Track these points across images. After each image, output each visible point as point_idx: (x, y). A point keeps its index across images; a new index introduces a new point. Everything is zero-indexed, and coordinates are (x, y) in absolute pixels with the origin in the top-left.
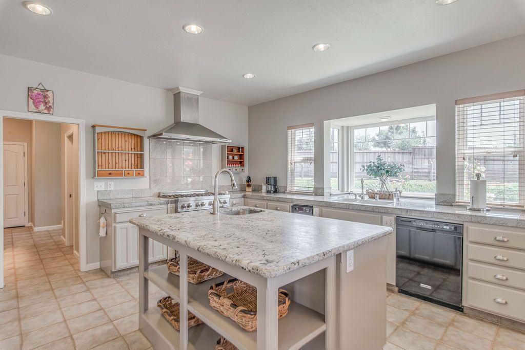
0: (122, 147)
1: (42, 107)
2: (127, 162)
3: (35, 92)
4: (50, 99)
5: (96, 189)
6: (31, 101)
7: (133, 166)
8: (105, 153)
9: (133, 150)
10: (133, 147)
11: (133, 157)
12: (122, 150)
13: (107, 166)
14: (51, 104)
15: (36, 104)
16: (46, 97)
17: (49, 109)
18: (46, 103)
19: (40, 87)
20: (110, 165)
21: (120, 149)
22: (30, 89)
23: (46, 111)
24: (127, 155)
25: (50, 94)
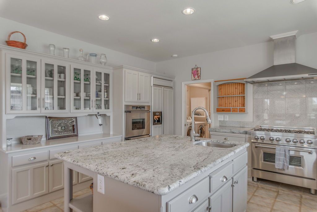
0: (233, 93)
1: (196, 77)
2: (236, 102)
3: (194, 70)
4: (199, 72)
5: (219, 119)
6: (193, 75)
7: (241, 105)
8: (223, 97)
9: (241, 93)
10: (241, 92)
11: (241, 98)
12: (233, 95)
13: (224, 105)
14: (199, 75)
15: (194, 76)
16: (197, 71)
17: (198, 77)
18: (198, 74)
19: (196, 67)
20: (226, 105)
21: (232, 94)
22: (192, 69)
23: (198, 79)
24: (236, 98)
25: (199, 69)
